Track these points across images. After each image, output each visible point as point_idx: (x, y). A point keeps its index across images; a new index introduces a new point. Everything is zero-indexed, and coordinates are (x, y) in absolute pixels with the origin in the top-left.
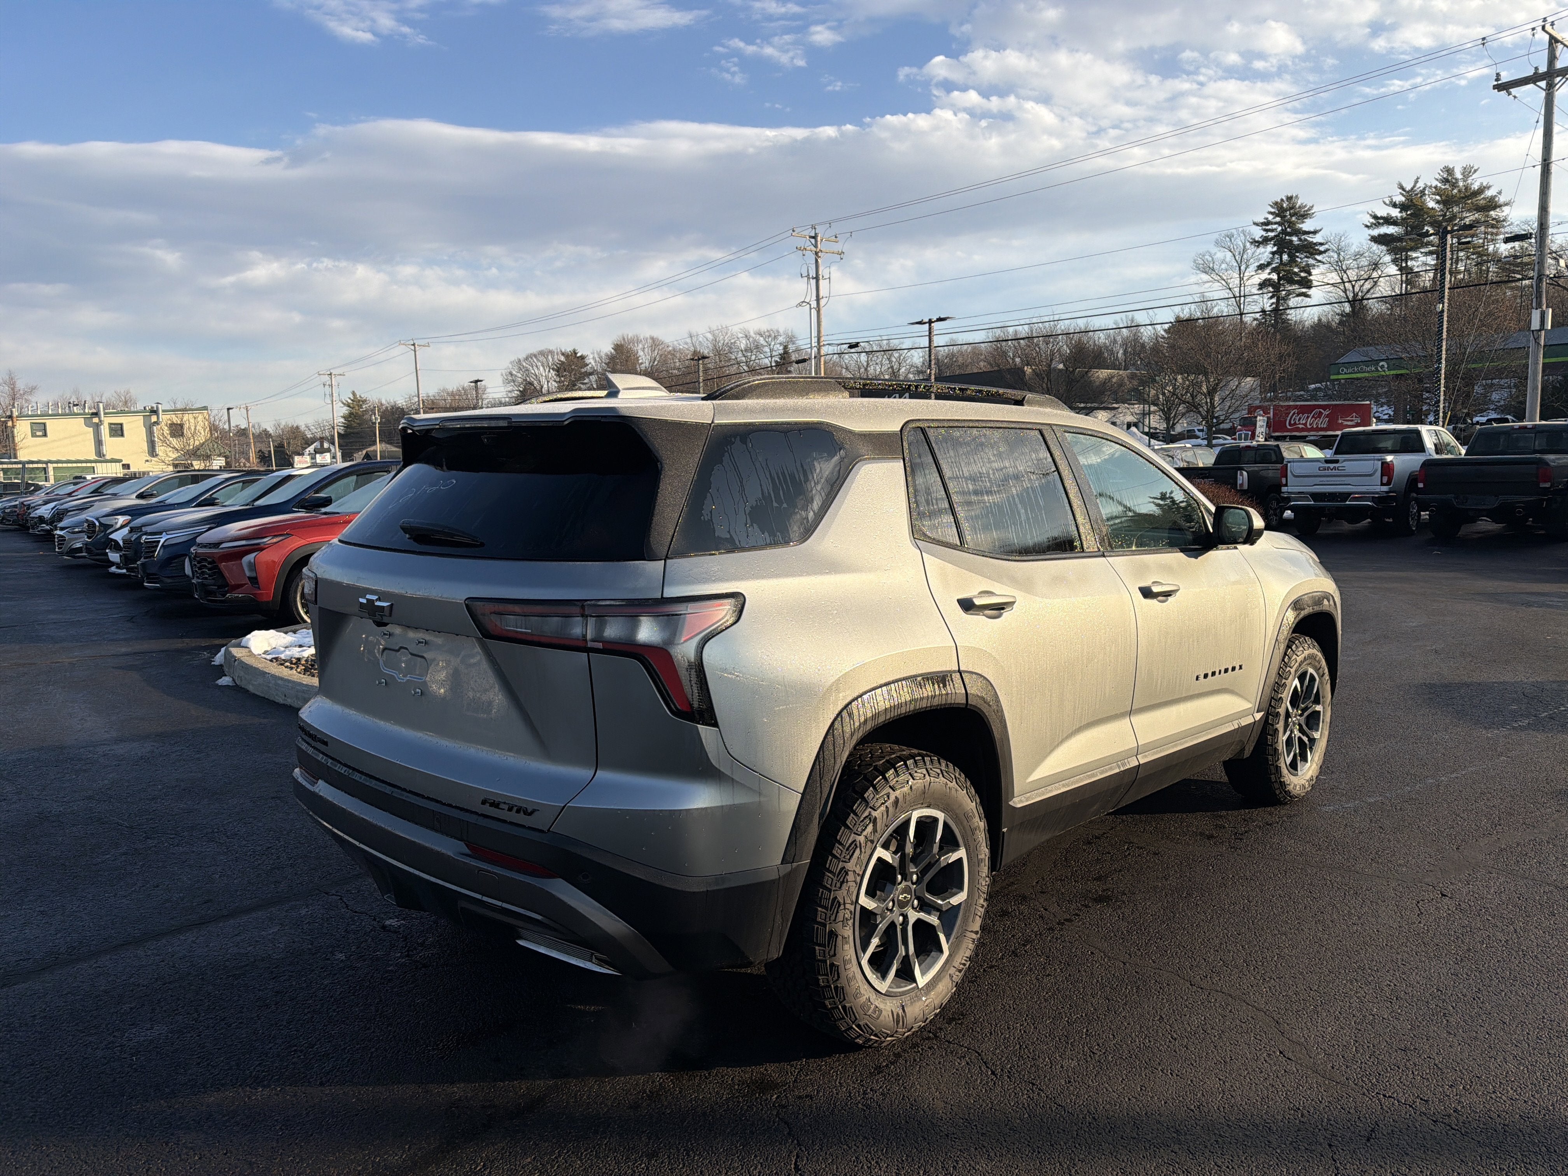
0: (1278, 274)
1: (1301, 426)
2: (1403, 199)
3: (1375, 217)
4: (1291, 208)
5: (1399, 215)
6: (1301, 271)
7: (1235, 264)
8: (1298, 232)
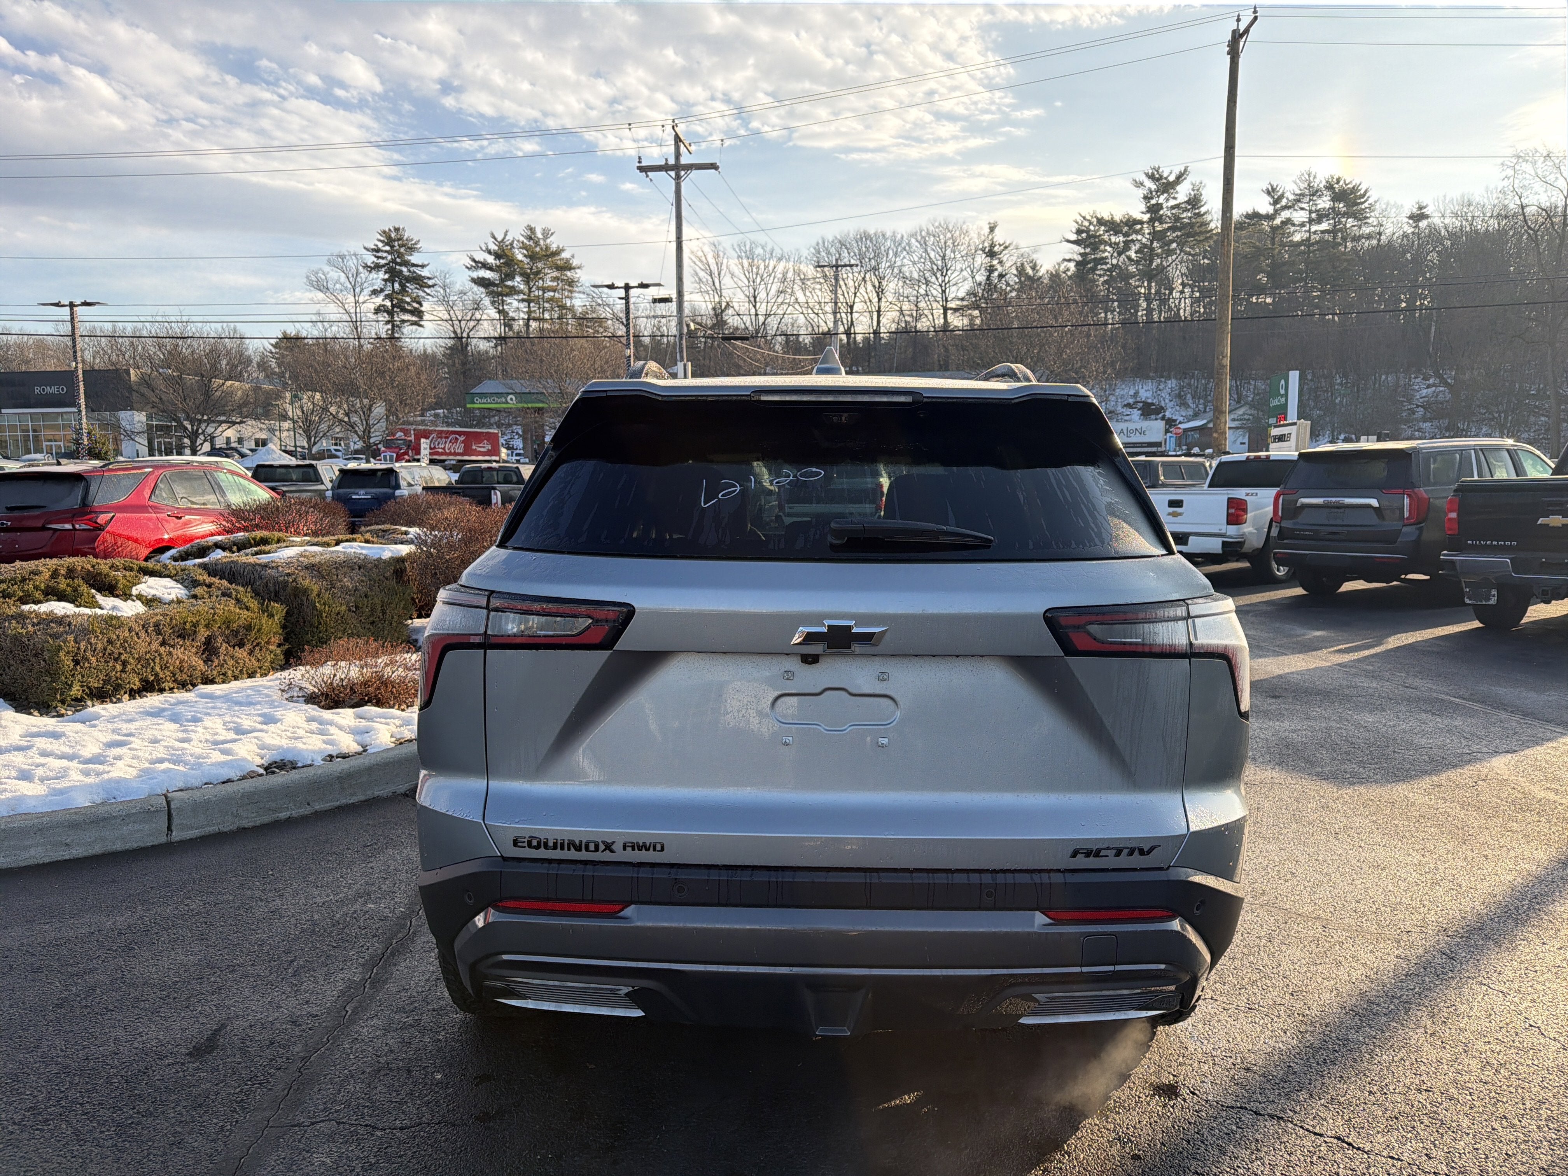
0: (392, 301)
1: (440, 450)
2: (496, 248)
3: (474, 260)
4: (399, 240)
5: (494, 262)
6: (412, 301)
7: (349, 286)
8: (406, 263)
